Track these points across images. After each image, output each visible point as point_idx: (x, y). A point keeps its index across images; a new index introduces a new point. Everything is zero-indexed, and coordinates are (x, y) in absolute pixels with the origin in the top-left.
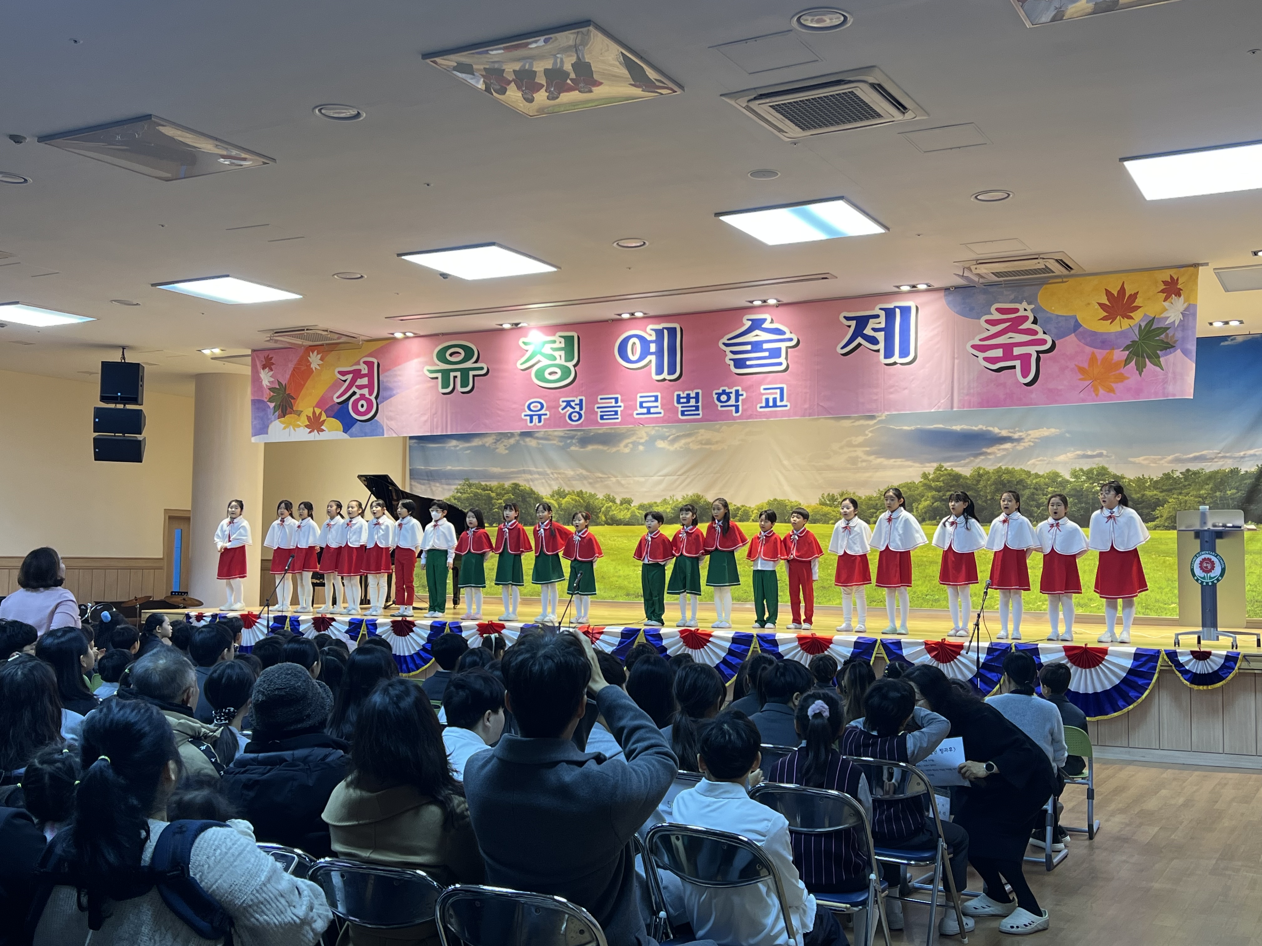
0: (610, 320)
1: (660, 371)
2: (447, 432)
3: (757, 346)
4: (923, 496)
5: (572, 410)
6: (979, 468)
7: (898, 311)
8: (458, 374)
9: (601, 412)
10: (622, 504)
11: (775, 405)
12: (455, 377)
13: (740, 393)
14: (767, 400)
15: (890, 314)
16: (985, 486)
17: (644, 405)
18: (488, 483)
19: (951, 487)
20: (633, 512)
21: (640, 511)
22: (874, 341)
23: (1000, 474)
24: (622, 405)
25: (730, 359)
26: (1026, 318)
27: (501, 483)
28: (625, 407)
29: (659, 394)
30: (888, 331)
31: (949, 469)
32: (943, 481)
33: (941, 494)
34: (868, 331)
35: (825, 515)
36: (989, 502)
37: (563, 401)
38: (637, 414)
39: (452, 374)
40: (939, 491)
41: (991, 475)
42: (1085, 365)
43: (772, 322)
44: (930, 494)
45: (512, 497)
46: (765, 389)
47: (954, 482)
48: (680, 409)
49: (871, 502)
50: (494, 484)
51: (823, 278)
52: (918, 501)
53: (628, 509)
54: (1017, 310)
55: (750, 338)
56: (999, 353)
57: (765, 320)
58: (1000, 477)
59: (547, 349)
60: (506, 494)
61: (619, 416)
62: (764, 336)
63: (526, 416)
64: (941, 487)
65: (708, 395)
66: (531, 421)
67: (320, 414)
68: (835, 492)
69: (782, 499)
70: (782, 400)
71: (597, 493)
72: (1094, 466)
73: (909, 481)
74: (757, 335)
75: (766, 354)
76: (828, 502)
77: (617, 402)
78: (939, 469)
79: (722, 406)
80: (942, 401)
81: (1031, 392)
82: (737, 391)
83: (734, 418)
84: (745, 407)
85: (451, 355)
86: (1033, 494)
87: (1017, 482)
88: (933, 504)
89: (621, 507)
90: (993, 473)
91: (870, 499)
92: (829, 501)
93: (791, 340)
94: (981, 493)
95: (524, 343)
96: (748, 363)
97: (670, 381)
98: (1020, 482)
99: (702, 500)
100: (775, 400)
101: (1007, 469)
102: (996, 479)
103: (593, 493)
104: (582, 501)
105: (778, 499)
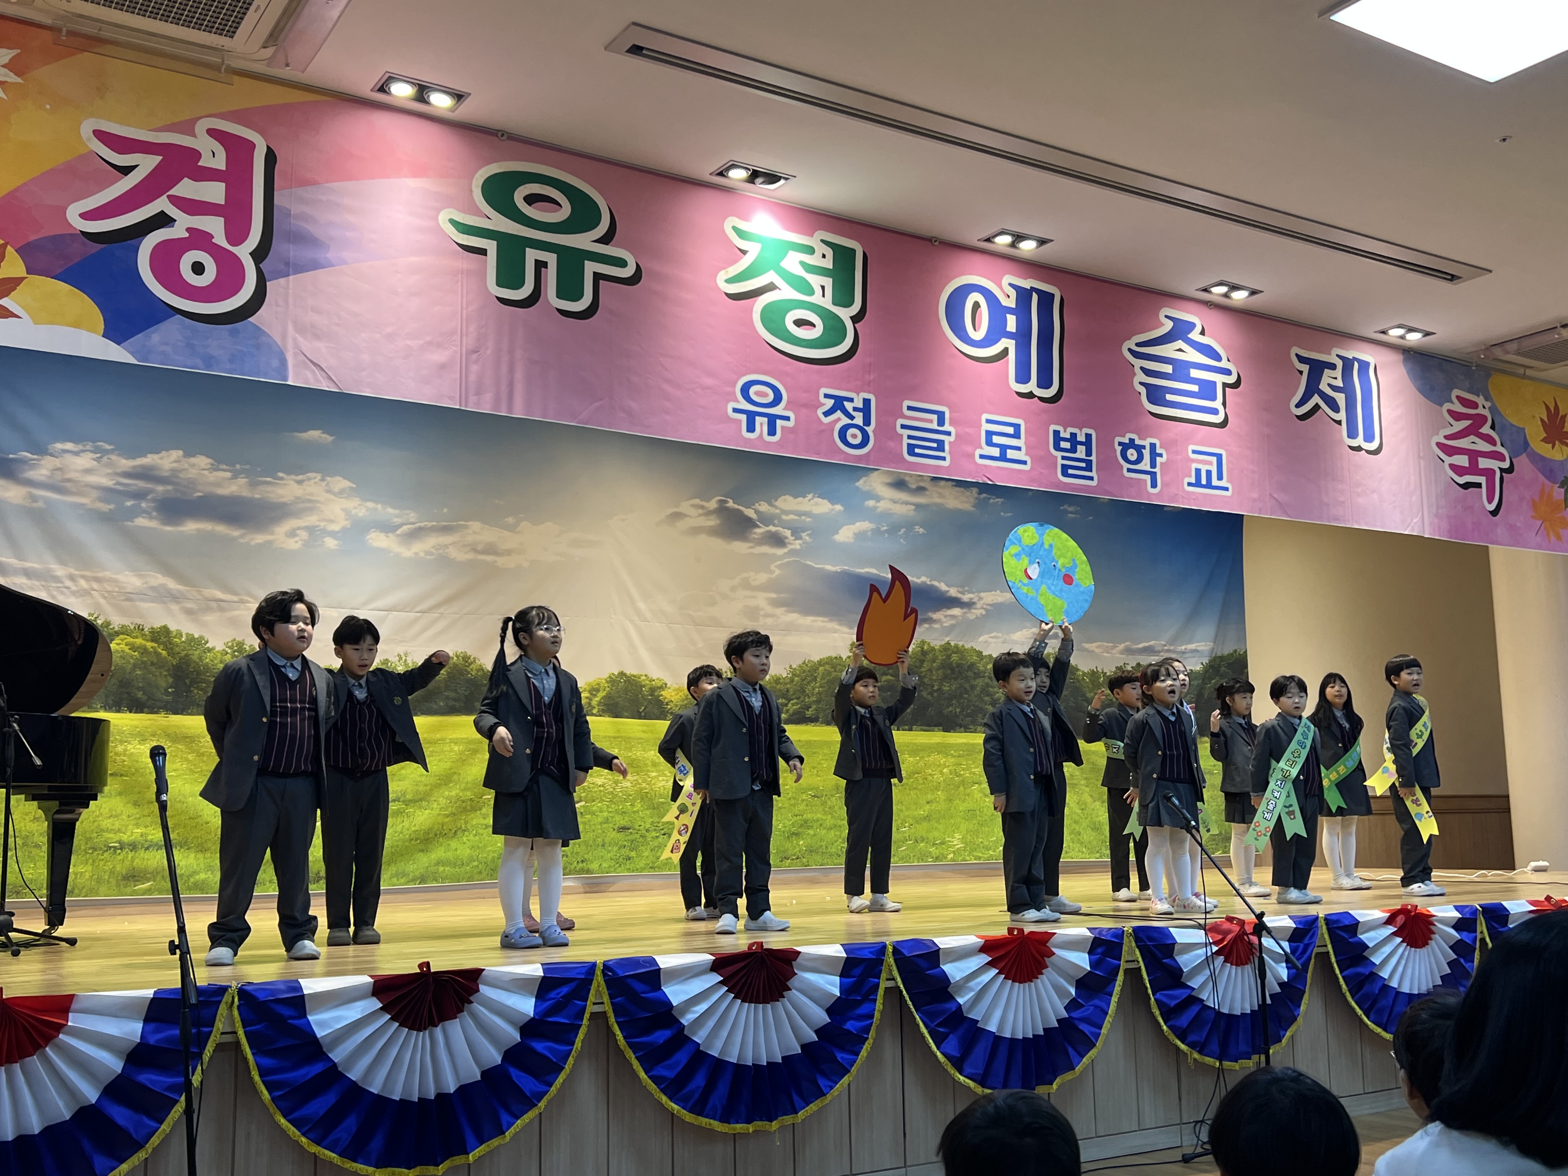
0: (935, 238)
1: (1023, 376)
3: (1181, 370)
5: (846, 421)
7: (1356, 364)
8: (551, 259)
9: (910, 437)
11: (1209, 485)
12: (540, 265)
13: (1158, 451)
14: (1199, 473)
15: (1347, 367)
16: (930, 670)
17: (996, 439)
22: (1334, 406)
23: (949, 652)
24: (954, 429)
25: (1139, 384)
26: (1485, 419)
28: (957, 435)
30: (1348, 394)
34: (1325, 387)
36: (935, 694)
37: (827, 396)
38: (982, 456)
39: (532, 255)
43: (1203, 332)
46: (1194, 452)
48: (1061, 462)
49: (779, 687)
54: (1475, 405)
55: (1169, 351)
56: (1463, 461)
57: (1193, 326)
58: (949, 657)
59: (792, 264)
61: (947, 454)
63: (736, 410)
65: (1106, 444)
66: (751, 428)
69: (635, 673)
70: (1220, 478)
73: (834, 656)
74: (1180, 350)
75: (1195, 388)
77: (941, 422)
79: (1129, 470)
80: (1415, 521)
82: (1153, 446)
85: (530, 199)
93: (1228, 372)
94: (926, 680)
95: (734, 229)
96: (1169, 397)
97: (1041, 399)
98: (972, 666)
100: (1209, 475)
101: (956, 646)
102: (943, 660)
103: (196, 636)
104: (164, 653)
105: (628, 673)
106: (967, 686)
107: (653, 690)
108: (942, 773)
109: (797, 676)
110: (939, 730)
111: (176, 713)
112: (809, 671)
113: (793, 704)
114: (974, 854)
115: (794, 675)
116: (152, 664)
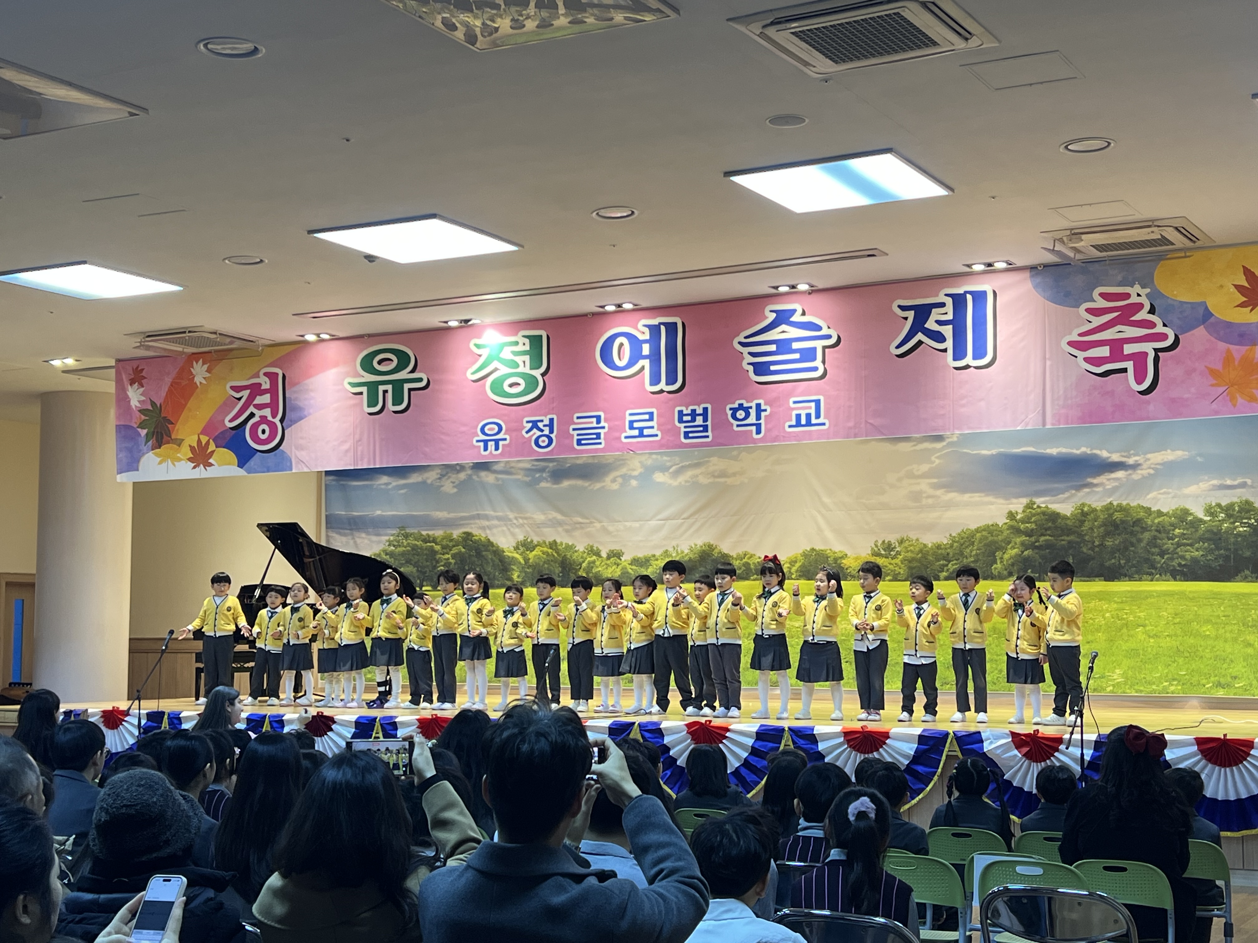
0: (589, 313)
1: (655, 380)
2: (375, 464)
3: (784, 346)
4: (1009, 543)
5: (539, 433)
6: (1083, 505)
7: (969, 297)
8: (389, 387)
9: (578, 435)
10: (609, 558)
11: (809, 423)
12: (385, 392)
13: (763, 407)
14: (798, 417)
15: (959, 301)
16: (1092, 529)
17: (636, 425)
18: (431, 533)
19: (1046, 530)
20: (624, 568)
21: (634, 567)
22: (939, 337)
23: (1111, 511)
24: (606, 425)
25: (749, 364)
26: (1140, 306)
27: (448, 532)
28: (609, 428)
29: (654, 410)
30: (958, 324)
31: (1043, 506)
32: (1035, 522)
33: (1033, 539)
34: (931, 325)
36: (1097, 549)
37: (528, 422)
38: (626, 437)
39: (381, 388)
40: (1030, 536)
41: (1099, 513)
42: (1218, 366)
43: (804, 314)
44: (1018, 540)
45: (463, 550)
46: (795, 402)
47: (1050, 524)
48: (683, 430)
49: (940, 551)
50: (438, 533)
51: (869, 256)
52: (1004, 549)
53: (618, 565)
54: (1127, 296)
55: (773, 335)
56: (1104, 352)
57: (794, 311)
58: (1111, 515)
59: (507, 354)
60: (454, 546)
61: (602, 440)
62: (793, 332)
63: (478, 441)
64: (1032, 530)
65: (719, 411)
66: (486, 449)
67: (208, 443)
68: (893, 538)
69: (822, 548)
70: (818, 416)
71: (575, 544)
72: (1235, 500)
73: (990, 523)
74: (783, 332)
75: (797, 356)
76: (883, 552)
77: (599, 422)
78: (1029, 506)
79: (738, 426)
80: (1030, 417)
81: (1148, 403)
82: (758, 406)
83: (754, 441)
84: (769, 426)
85: (380, 363)
86: (1155, 538)
87: (1134, 523)
88: (1023, 552)
89: (608, 562)
90: (1101, 510)
91: (939, 547)
92: (885, 550)
93: (829, 337)
94: (1087, 538)
95: (476, 345)
96: (773, 368)
97: (669, 392)
98: (1138, 522)
99: (716, 551)
100: (808, 416)
101: (1119, 505)
102: (1106, 519)
103: (570, 544)
104: (556, 555)
105: (817, 549)
106: (1134, 540)
107: (836, 560)
108: (1103, 616)
110: (1100, 580)
111: (563, 587)
112: (967, 538)
113: (953, 565)
114: (1136, 687)
115: (954, 541)
116: (552, 561)
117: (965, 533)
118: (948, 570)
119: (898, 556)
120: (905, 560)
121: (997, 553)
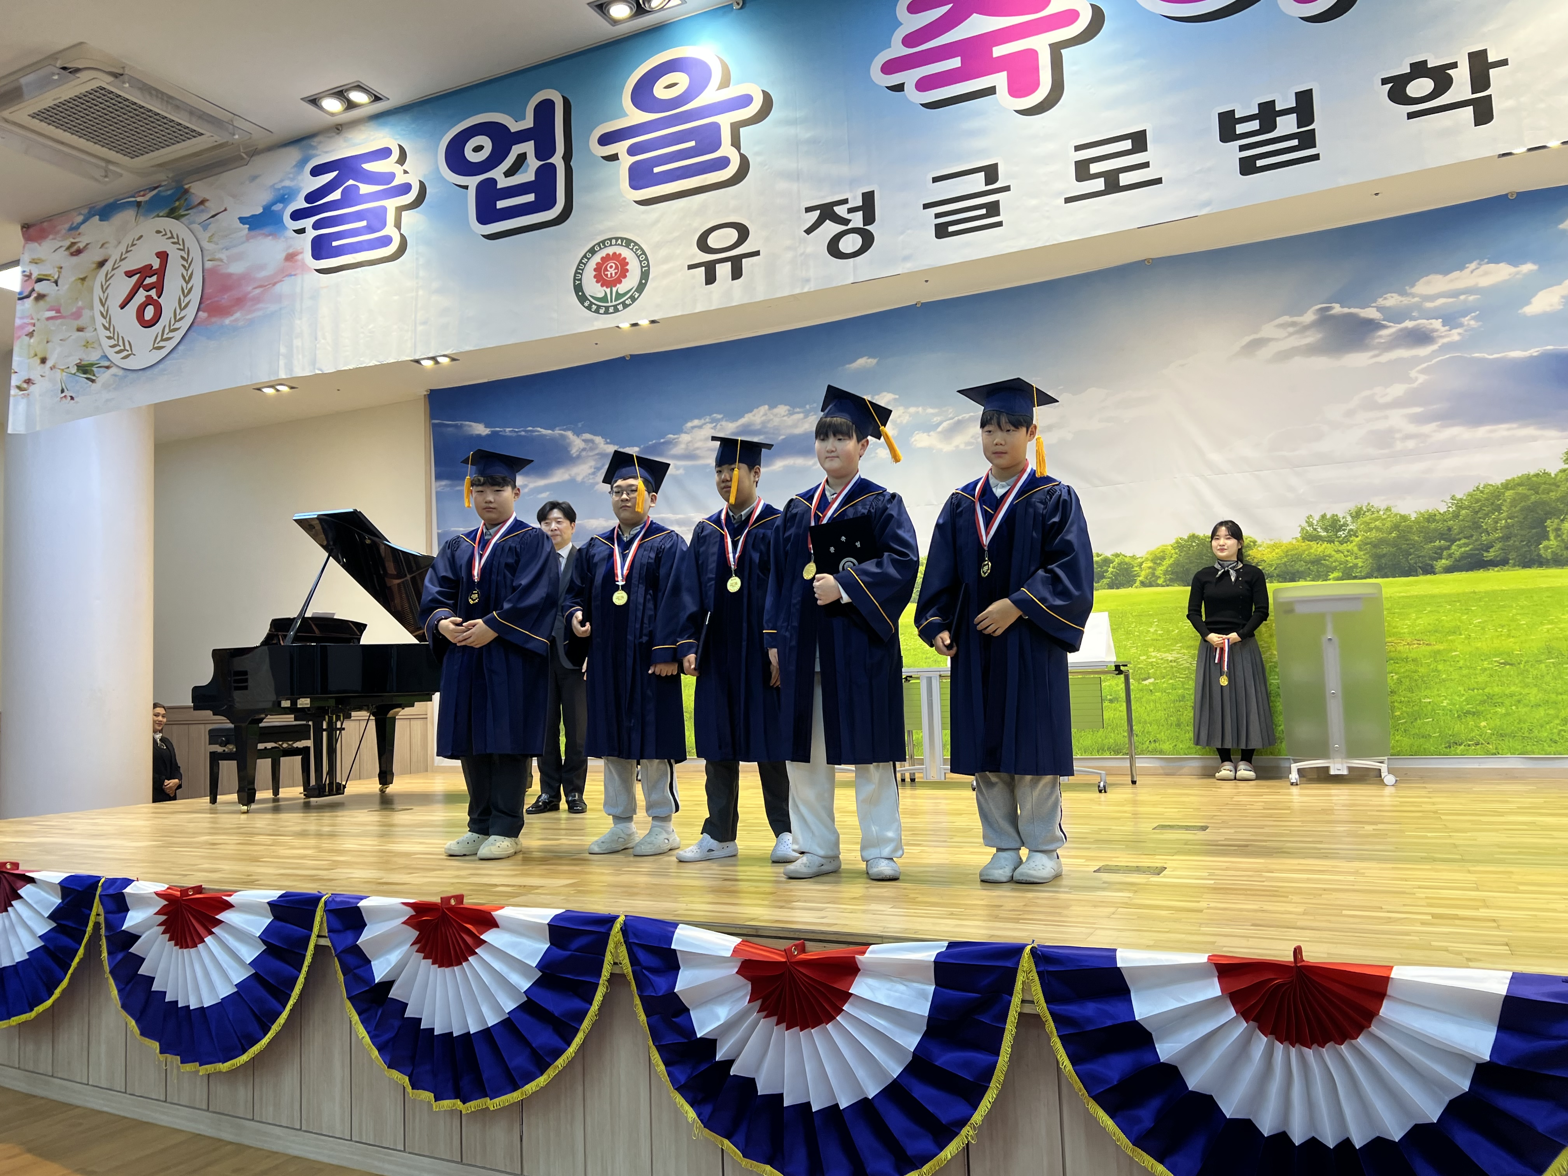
35: (1317, 561)
49: (1433, 526)
68: (1340, 510)
73: (1532, 473)
76: (1323, 534)
91: (1431, 518)
92: (1326, 530)
109: (1464, 509)
112: (1487, 499)
115: (1460, 507)
117: (1482, 492)
118: (1450, 556)
119: (1353, 538)
120: (1367, 544)
121: (1549, 522)
